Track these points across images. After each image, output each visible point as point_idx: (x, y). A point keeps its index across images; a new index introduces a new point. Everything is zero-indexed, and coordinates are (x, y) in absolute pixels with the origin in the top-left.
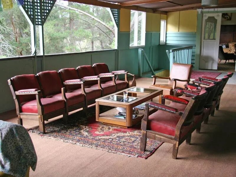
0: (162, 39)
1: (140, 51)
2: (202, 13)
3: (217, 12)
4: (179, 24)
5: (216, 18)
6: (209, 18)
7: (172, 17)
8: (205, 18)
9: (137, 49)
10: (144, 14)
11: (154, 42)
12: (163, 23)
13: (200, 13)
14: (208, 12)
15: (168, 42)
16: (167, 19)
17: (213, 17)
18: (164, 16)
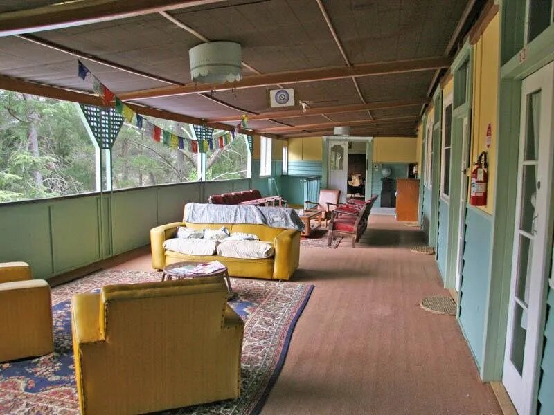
0: (285, 168)
1: (270, 180)
2: (328, 140)
3: (343, 140)
4: (302, 152)
5: (343, 146)
6: (335, 146)
7: (295, 143)
8: (331, 146)
9: (266, 178)
10: (270, 140)
11: (278, 172)
12: (285, 151)
13: (325, 140)
14: (334, 140)
15: (290, 172)
16: (288, 146)
17: (340, 146)
18: (286, 142)
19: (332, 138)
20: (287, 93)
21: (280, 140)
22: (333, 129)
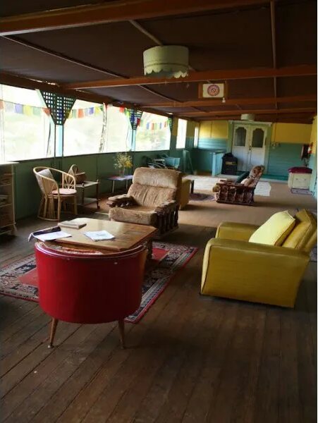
0: (196, 144)
1: (185, 152)
2: (233, 123)
3: (246, 124)
5: (247, 129)
6: (240, 128)
8: (236, 128)
9: (181, 151)
10: (185, 122)
11: (191, 146)
12: (196, 130)
13: (231, 123)
14: (240, 123)
15: (200, 146)
16: (199, 126)
18: (198, 124)
19: (238, 121)
20: (218, 87)
21: (194, 121)
22: (240, 115)
